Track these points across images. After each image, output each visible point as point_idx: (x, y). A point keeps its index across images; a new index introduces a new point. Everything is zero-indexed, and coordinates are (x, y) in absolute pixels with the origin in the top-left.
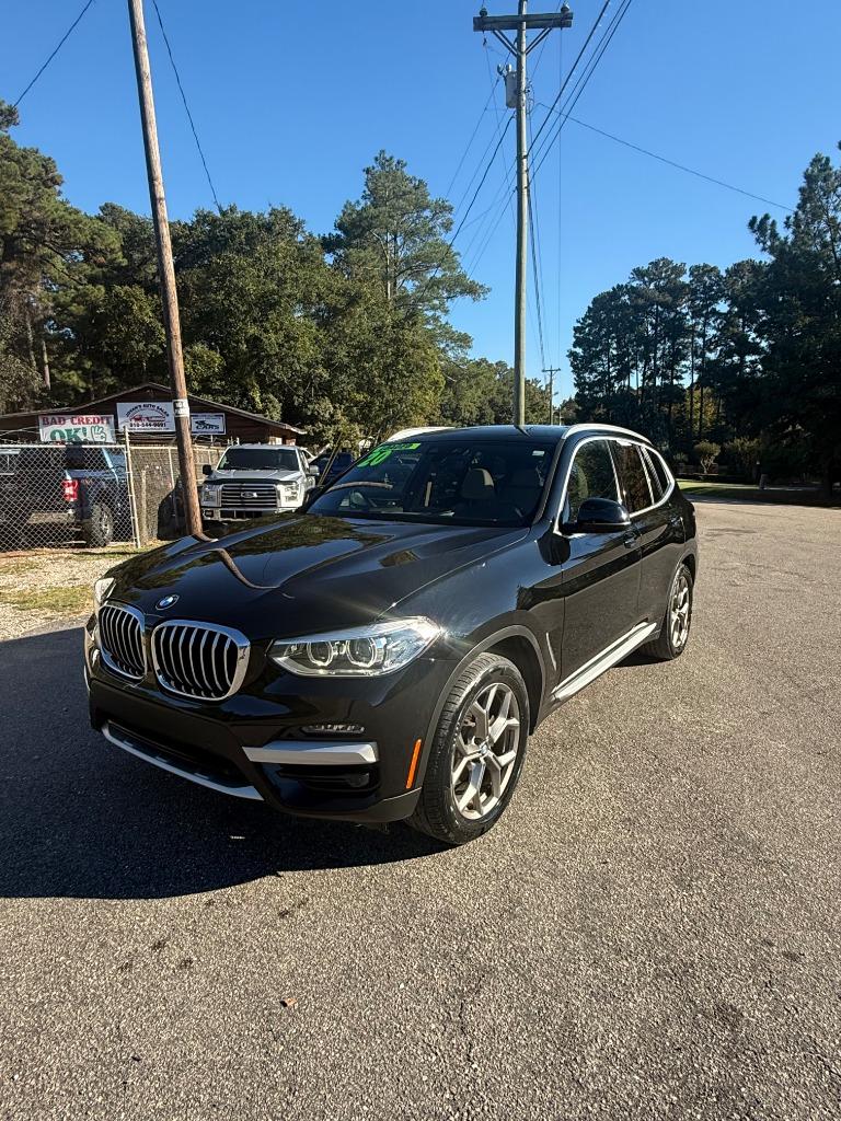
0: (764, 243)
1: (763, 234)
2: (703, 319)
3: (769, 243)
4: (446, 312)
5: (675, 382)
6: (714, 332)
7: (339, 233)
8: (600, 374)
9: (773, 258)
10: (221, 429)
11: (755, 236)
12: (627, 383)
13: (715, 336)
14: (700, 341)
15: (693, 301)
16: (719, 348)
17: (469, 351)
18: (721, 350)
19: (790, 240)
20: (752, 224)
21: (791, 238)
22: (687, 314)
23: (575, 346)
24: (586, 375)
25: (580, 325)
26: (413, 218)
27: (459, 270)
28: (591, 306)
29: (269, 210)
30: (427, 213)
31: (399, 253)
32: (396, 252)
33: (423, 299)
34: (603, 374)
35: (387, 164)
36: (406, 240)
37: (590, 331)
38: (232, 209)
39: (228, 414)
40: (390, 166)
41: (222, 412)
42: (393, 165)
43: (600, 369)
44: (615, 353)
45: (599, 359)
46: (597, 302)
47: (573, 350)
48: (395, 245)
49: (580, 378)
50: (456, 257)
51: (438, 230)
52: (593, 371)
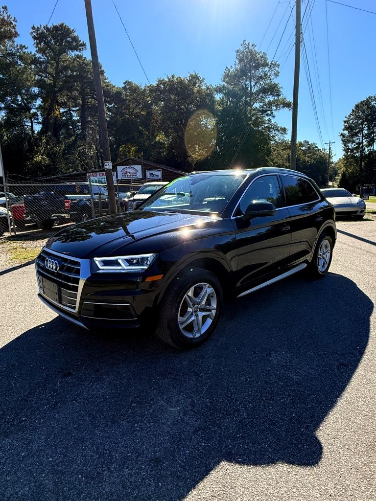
4: (274, 117)
7: (224, 83)
8: (357, 144)
10: (160, 177)
12: (372, 148)
17: (285, 135)
23: (344, 130)
24: (350, 145)
25: (347, 119)
26: (260, 72)
27: (282, 96)
28: (354, 109)
29: (189, 75)
30: (267, 69)
31: (252, 90)
32: (251, 89)
33: (264, 112)
34: (359, 144)
35: (247, 46)
36: (256, 83)
37: (353, 122)
38: (173, 76)
39: (163, 170)
40: (248, 48)
41: (160, 168)
42: (250, 47)
43: (357, 141)
44: (366, 132)
45: (357, 136)
46: (357, 106)
47: (343, 132)
48: (251, 86)
49: (346, 146)
50: (280, 89)
51: (272, 77)
52: (353, 142)
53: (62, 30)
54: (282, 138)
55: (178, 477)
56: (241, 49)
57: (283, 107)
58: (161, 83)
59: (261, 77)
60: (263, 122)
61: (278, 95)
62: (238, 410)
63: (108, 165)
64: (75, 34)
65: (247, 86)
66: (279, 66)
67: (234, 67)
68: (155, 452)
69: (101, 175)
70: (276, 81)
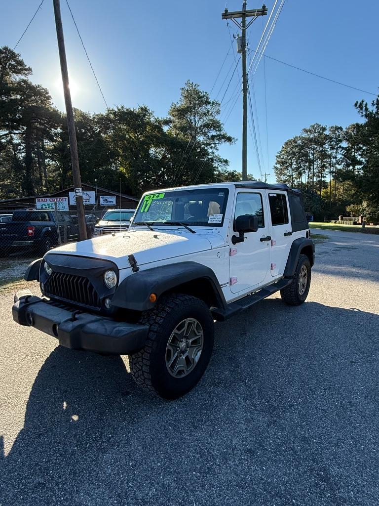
0: (362, 113)
1: (361, 109)
2: (335, 150)
3: (364, 113)
4: (217, 149)
5: (323, 179)
6: (341, 156)
7: (170, 117)
8: (288, 176)
9: (367, 120)
10: (114, 203)
11: (357, 110)
12: (300, 180)
13: (341, 158)
14: (334, 161)
15: (331, 142)
16: (343, 163)
17: (227, 167)
18: (344, 164)
19: (374, 112)
20: (356, 105)
21: (375, 111)
22: (328, 148)
23: (276, 164)
24: (282, 177)
25: (279, 155)
26: (202, 109)
27: (223, 131)
28: (284, 146)
29: (138, 107)
30: (209, 107)
31: (197, 124)
32: (195, 124)
33: (207, 145)
34: (290, 176)
35: (191, 85)
36: (200, 119)
37: (283, 157)
38: (122, 107)
39: (117, 197)
40: (192, 86)
41: (115, 195)
42: (193, 86)
43: (288, 174)
44: (295, 166)
45: (288, 169)
46: (287, 144)
47: (276, 166)
48: (195, 121)
49: (279, 178)
50: (222, 126)
51: (214, 114)
52: (285, 175)
53: (5, 53)
54: (225, 169)
55: (275, 461)
56: (186, 88)
57: (225, 141)
58: (110, 113)
59: (204, 113)
60: (207, 154)
61: (220, 131)
62: (292, 405)
63: (79, 192)
64: (20, 59)
65: (192, 121)
66: (220, 104)
67: (180, 103)
68: (246, 446)
69: (51, 200)
70: (217, 118)
